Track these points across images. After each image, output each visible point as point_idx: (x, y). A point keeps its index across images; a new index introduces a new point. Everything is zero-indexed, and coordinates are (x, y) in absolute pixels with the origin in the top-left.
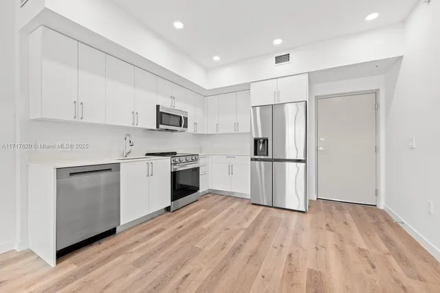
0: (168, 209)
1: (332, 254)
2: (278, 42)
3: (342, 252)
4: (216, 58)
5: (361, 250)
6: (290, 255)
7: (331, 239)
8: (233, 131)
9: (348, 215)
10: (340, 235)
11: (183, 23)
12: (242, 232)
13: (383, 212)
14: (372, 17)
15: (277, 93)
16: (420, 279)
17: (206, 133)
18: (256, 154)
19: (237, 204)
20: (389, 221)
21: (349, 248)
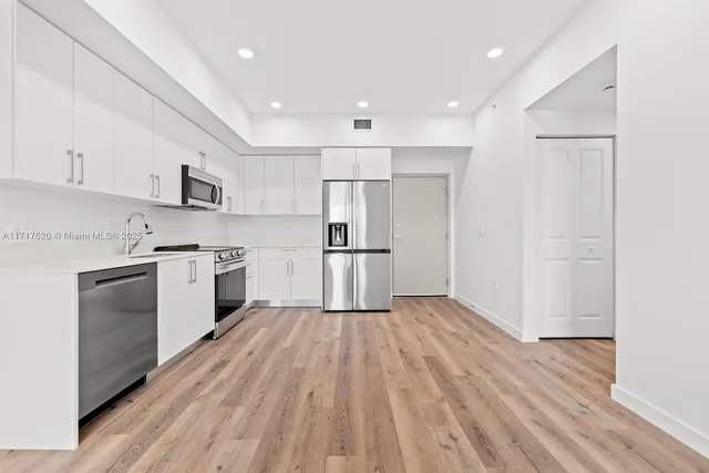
0: (210, 336)
1: (434, 341)
2: (363, 104)
3: (439, 337)
4: (276, 105)
5: (453, 334)
6: (401, 351)
7: (427, 330)
8: (289, 212)
9: (429, 308)
10: (431, 326)
11: (253, 50)
12: (338, 343)
13: (455, 301)
14: (453, 104)
15: (356, 167)
16: (497, 343)
17: (241, 213)
18: (330, 244)
19: (304, 315)
20: (461, 307)
21: (443, 333)
